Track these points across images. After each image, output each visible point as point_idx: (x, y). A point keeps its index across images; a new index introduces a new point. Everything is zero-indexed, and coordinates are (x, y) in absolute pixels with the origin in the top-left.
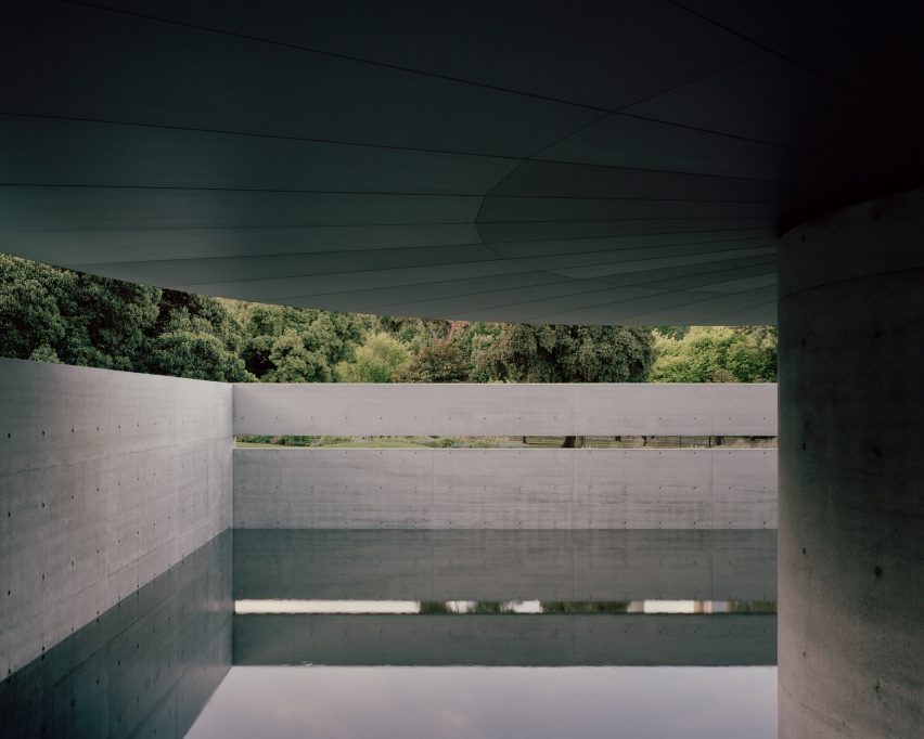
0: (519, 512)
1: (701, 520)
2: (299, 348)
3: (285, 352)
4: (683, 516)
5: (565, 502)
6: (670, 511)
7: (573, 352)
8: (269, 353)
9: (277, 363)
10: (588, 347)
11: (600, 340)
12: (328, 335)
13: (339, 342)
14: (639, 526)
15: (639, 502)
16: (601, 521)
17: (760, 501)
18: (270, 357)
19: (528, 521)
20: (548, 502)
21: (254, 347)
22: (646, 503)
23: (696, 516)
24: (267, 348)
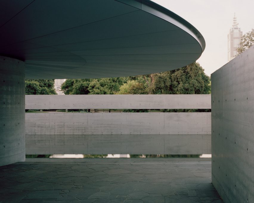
0: (35, 130)
1: (84, 132)
2: (98, 85)
3: (93, 87)
4: (80, 131)
5: (48, 127)
6: (76, 130)
7: (176, 87)
8: (87, 87)
9: (90, 91)
10: (181, 85)
11: (185, 83)
12: (109, 81)
13: (113, 84)
14: (68, 134)
15: (68, 127)
16: (58, 132)
17: (101, 127)
18: (88, 89)
19: (38, 132)
20: (43, 127)
21: (83, 85)
22: (70, 127)
23: (84, 131)
24: (87, 86)
